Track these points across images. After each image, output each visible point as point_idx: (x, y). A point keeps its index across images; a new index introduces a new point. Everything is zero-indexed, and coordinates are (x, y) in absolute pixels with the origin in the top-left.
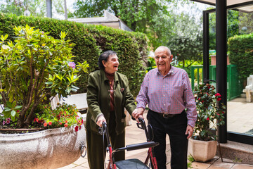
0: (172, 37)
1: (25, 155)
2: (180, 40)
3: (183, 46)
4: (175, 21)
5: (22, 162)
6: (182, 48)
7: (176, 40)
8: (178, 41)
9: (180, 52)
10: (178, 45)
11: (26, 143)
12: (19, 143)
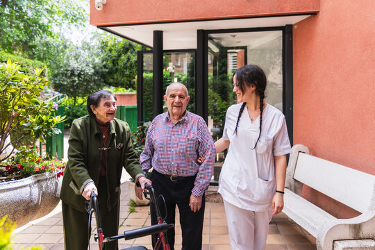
0: (61, 67)
1: (18, 203)
2: (73, 71)
3: (76, 79)
4: (65, 47)
5: (15, 212)
6: (75, 81)
7: (67, 70)
8: (69, 73)
9: (73, 86)
10: (70, 77)
11: (18, 190)
12: (11, 192)
